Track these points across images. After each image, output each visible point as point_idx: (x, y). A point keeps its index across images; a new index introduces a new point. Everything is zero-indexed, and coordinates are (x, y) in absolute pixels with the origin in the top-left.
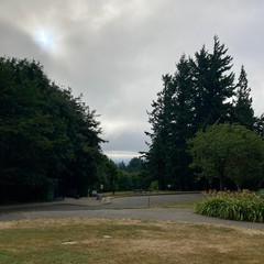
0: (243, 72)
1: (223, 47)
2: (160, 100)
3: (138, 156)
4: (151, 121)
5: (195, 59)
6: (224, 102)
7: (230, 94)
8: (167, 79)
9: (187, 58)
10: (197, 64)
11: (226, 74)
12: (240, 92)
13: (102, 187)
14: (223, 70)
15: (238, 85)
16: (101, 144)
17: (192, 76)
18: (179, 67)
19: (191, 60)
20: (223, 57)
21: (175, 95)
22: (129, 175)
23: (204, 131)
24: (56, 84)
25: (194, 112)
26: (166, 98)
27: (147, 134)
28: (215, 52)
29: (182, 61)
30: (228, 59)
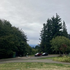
0: (64, 22)
2: (43, 30)
3: (37, 45)
4: (41, 36)
5: (51, 19)
10: (52, 21)
13: (28, 54)
14: (59, 22)
16: (27, 42)
17: (51, 24)
18: (47, 21)
19: (50, 20)
20: (59, 19)
21: (47, 29)
22: (35, 50)
23: (54, 38)
25: (52, 33)
27: (40, 39)
28: (57, 17)
29: (48, 20)
30: (60, 19)
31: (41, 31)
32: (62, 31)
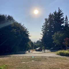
0: (66, 17)
1: (61, 10)
2: (44, 25)
3: (39, 40)
4: (42, 31)
6: (62, 25)
7: (63, 23)
8: (46, 19)
9: (51, 14)
10: (54, 15)
11: (62, 17)
12: (66, 22)
14: (61, 17)
15: (65, 20)
17: (53, 18)
18: (49, 16)
21: (48, 24)
22: (37, 45)
23: (57, 33)
24: (17, 22)
26: (46, 24)
27: (41, 34)
28: (59, 12)
29: (50, 14)
30: (62, 14)
31: (43, 26)
32: (64, 26)
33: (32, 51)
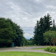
4: (35, 30)
10: (44, 18)
13: (24, 44)
15: (53, 23)
17: (43, 21)
22: (30, 42)
26: (38, 25)
30: (51, 17)
32: (52, 27)
33: (25, 47)
